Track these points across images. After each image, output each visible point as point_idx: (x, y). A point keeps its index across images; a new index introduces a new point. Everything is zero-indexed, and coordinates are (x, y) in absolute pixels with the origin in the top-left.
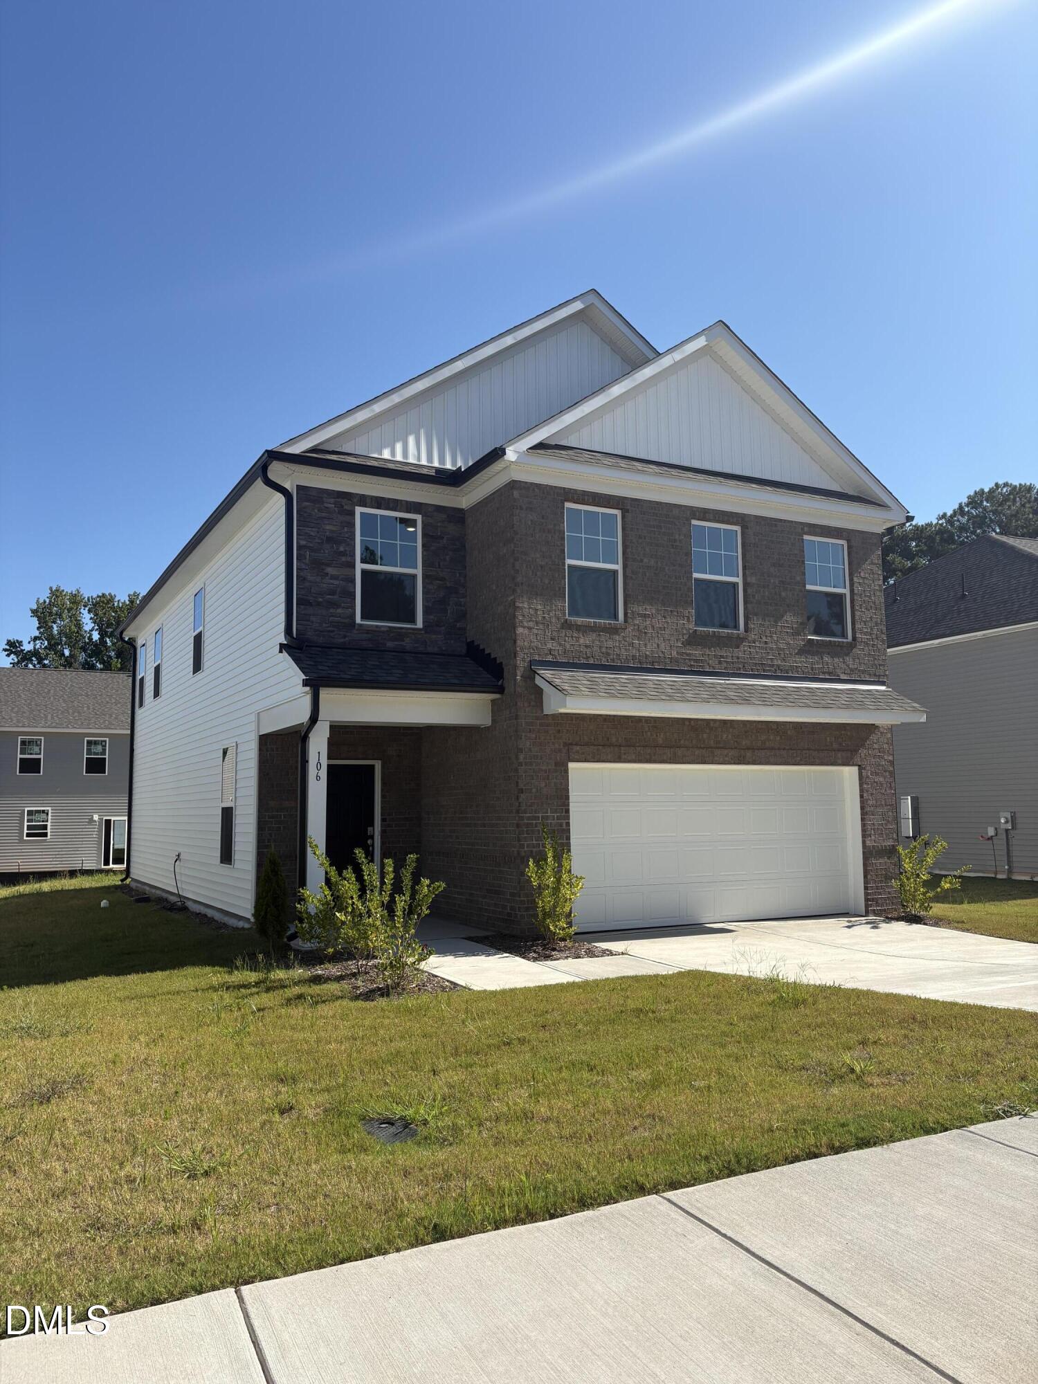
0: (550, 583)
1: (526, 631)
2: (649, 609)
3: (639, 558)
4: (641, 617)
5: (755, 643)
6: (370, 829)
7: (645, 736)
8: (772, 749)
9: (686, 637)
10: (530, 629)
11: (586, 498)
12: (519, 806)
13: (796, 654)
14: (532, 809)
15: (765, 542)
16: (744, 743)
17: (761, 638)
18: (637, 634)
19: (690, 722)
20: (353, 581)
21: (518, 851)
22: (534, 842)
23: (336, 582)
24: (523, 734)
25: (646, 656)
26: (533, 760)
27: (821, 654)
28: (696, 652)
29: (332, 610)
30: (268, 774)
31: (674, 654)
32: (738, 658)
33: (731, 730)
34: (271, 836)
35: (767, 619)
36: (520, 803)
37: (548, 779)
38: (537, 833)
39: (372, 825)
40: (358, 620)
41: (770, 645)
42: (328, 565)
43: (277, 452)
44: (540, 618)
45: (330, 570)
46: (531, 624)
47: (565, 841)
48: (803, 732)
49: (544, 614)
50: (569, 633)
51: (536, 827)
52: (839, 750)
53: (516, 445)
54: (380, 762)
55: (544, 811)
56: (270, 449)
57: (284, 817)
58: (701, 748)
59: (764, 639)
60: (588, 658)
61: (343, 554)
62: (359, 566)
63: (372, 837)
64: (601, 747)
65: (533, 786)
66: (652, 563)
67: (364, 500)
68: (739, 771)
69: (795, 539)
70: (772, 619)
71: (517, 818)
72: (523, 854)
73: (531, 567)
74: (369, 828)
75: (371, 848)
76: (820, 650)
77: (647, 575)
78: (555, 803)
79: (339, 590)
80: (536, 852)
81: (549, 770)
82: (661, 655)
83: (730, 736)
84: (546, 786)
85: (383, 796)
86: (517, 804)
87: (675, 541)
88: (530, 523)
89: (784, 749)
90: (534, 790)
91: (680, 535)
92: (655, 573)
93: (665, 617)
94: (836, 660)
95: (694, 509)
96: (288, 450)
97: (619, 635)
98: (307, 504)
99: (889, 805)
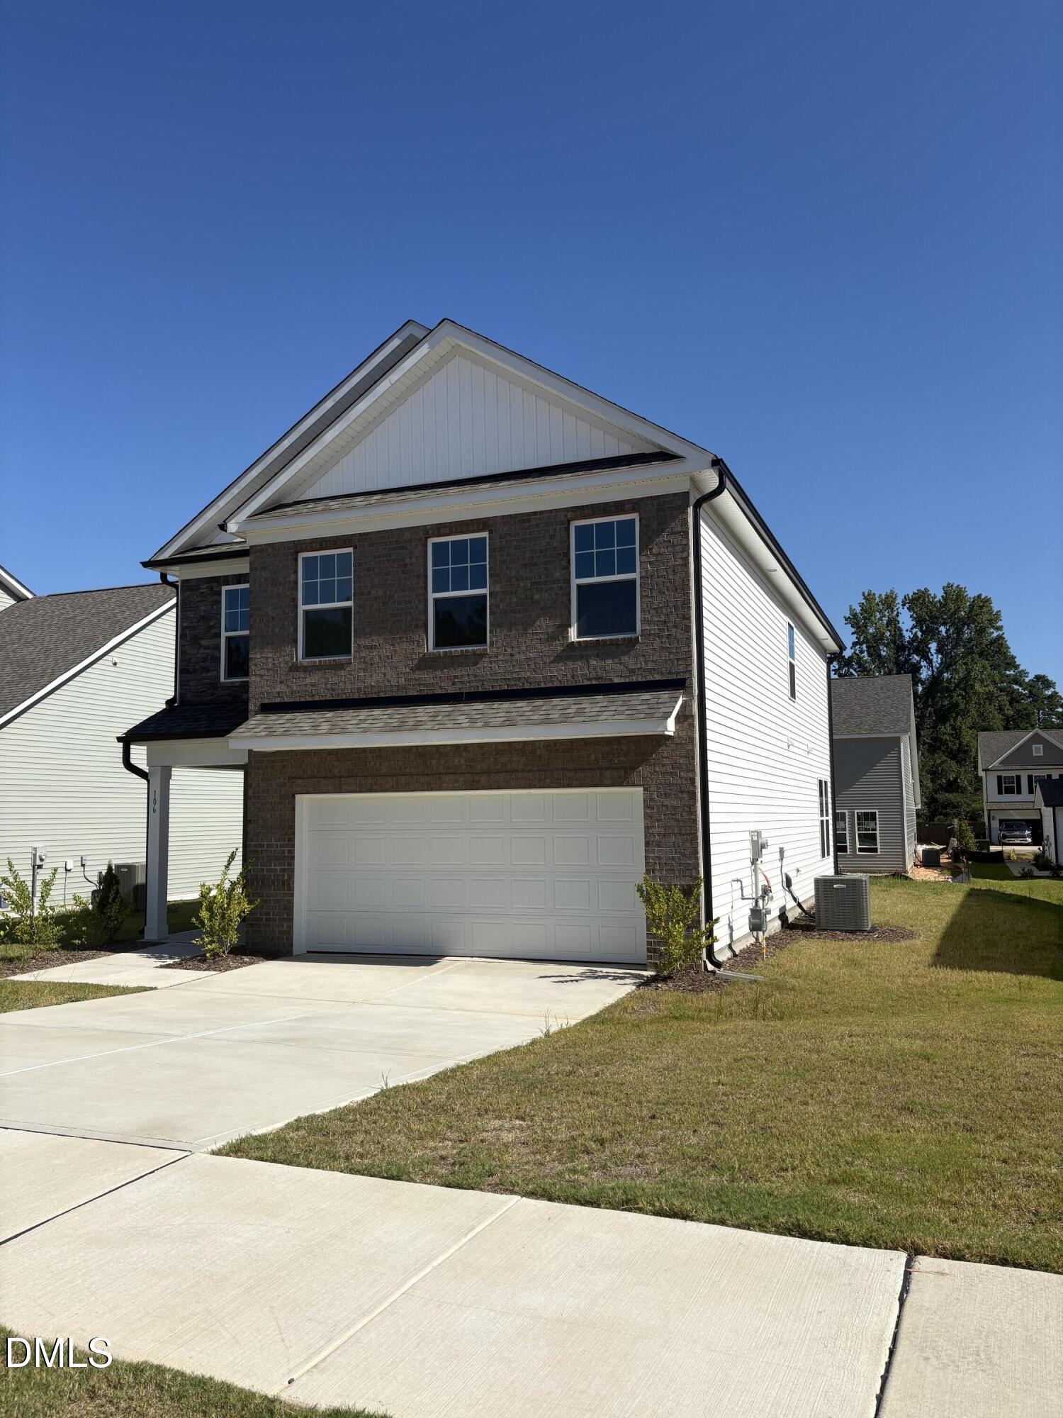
0: (280, 631)
1: (258, 679)
2: (376, 640)
3: (366, 592)
4: (368, 649)
5: (497, 657)
7: (368, 766)
8: (516, 771)
9: (415, 662)
10: (261, 676)
11: (314, 545)
12: (248, 835)
13: (552, 662)
14: (259, 838)
15: (515, 543)
16: (479, 767)
17: (506, 651)
18: (363, 666)
19: (417, 749)
20: (219, 648)
22: (259, 867)
23: (208, 651)
24: (253, 771)
25: (372, 686)
26: (261, 794)
27: (586, 658)
28: (427, 677)
29: (204, 675)
31: (402, 681)
32: (475, 676)
33: (464, 754)
35: (513, 629)
36: (248, 833)
37: (273, 811)
38: (262, 859)
40: (222, 679)
41: (517, 657)
42: (202, 639)
43: (154, 561)
44: (270, 664)
45: (203, 643)
46: (262, 672)
47: (286, 867)
48: (557, 750)
49: (274, 660)
50: (297, 674)
51: (262, 854)
52: (607, 769)
53: (236, 518)
55: (269, 839)
56: (147, 560)
58: (427, 775)
59: (509, 651)
60: (313, 696)
61: (212, 627)
62: (224, 634)
64: (321, 779)
65: (260, 818)
66: (381, 593)
67: (226, 580)
68: (502, 795)
69: (555, 530)
70: (520, 628)
73: (263, 621)
76: (584, 653)
77: (375, 606)
78: (279, 833)
79: (209, 657)
80: (261, 876)
81: (275, 803)
82: (388, 684)
83: (463, 760)
84: (271, 817)
87: (406, 565)
88: (263, 581)
89: (531, 770)
90: (261, 822)
91: (411, 558)
92: (383, 603)
93: (393, 645)
94: (609, 662)
95: (428, 527)
96: (161, 557)
97: (344, 670)
98: (188, 593)
99: (686, 834)
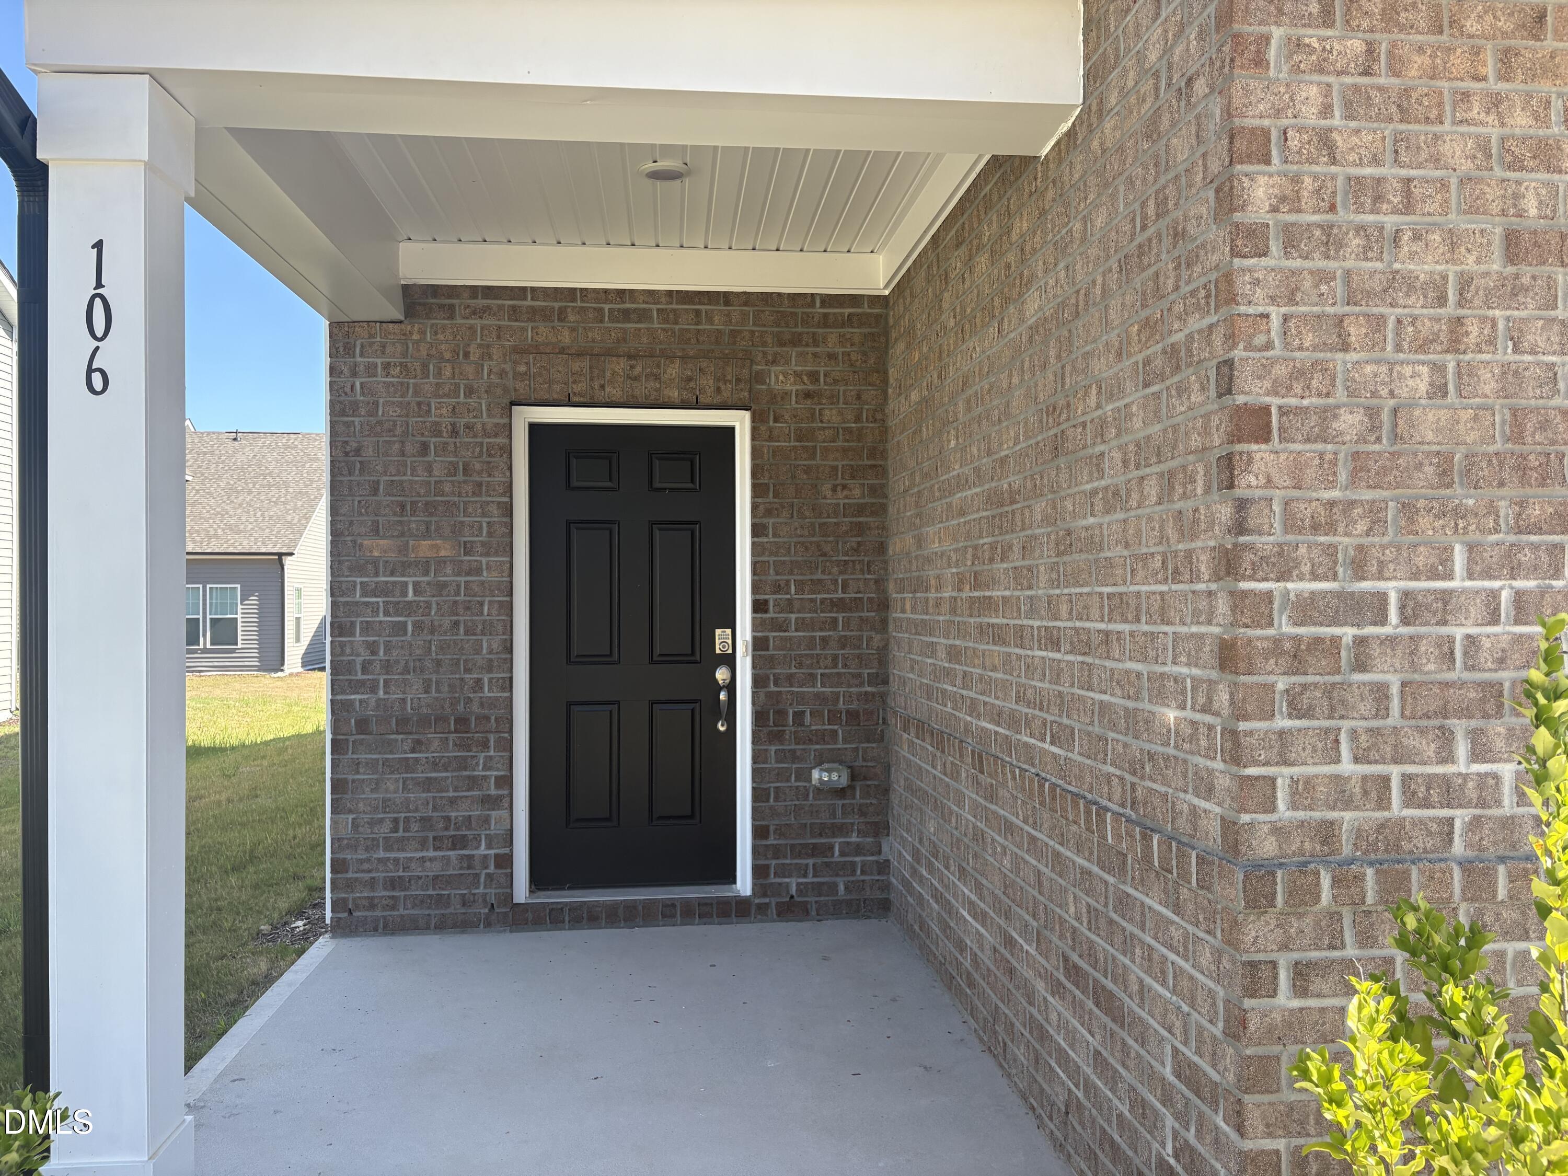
6: (721, 636)
12: (1240, 527)
14: (1330, 551)
21: (1229, 827)
22: (1347, 767)
26: (1344, 216)
30: (358, 451)
34: (374, 653)
36: (1242, 505)
37: (1455, 345)
38: (1365, 708)
39: (730, 622)
51: (1361, 665)
54: (747, 415)
55: (1423, 558)
57: (416, 593)
63: (729, 660)
65: (1340, 395)
71: (1222, 606)
72: (1268, 847)
74: (718, 632)
75: (723, 696)
80: (1359, 833)
81: (1465, 282)
84: (1439, 390)
85: (757, 530)
86: (1224, 512)
